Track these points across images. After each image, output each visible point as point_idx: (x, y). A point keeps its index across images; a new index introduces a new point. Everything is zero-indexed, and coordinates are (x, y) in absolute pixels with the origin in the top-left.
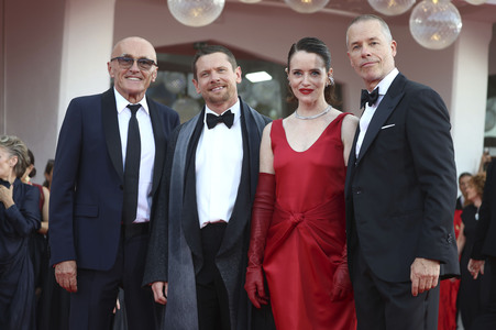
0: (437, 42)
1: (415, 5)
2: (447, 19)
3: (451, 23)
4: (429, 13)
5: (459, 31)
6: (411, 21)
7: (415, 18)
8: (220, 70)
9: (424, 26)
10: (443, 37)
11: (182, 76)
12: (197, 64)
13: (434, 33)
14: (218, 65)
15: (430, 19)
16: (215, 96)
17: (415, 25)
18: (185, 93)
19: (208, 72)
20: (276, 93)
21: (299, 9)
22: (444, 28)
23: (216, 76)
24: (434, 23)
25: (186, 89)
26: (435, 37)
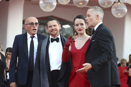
0: (120, 16)
1: (113, 5)
2: (122, 9)
3: (124, 10)
4: (117, 7)
5: (126, 12)
6: (112, 9)
7: (113, 9)
8: (55, 26)
9: (116, 11)
10: (121, 14)
11: (44, 26)
12: (48, 23)
13: (119, 13)
14: (54, 24)
15: (118, 9)
16: (53, 34)
17: (113, 11)
18: (44, 31)
19: (51, 26)
20: (72, 31)
21: (78, 6)
22: (122, 11)
23: (53, 28)
24: (119, 10)
25: (45, 30)
26: (119, 14)
